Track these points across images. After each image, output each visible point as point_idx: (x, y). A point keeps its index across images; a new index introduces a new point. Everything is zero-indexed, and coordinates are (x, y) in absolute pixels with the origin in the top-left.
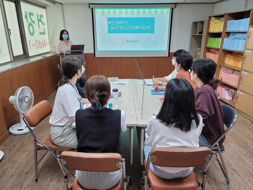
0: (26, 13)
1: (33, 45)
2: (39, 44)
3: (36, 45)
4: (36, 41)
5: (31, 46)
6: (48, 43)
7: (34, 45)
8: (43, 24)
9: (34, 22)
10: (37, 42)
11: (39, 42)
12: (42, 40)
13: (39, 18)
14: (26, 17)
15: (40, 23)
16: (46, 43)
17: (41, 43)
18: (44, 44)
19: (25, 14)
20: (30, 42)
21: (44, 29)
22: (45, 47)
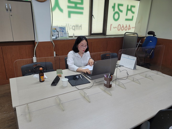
0: (115, 4)
1: (114, 28)
2: (121, 28)
3: (117, 28)
4: (120, 25)
5: (112, 28)
6: (132, 28)
7: (116, 27)
8: (133, 13)
9: (121, 11)
11: (122, 26)
12: (126, 25)
13: (129, 8)
14: (114, 7)
15: (129, 12)
16: (131, 28)
17: (124, 27)
18: (128, 28)
19: (113, 5)
20: (111, 25)
21: (133, 17)
22: (129, 30)
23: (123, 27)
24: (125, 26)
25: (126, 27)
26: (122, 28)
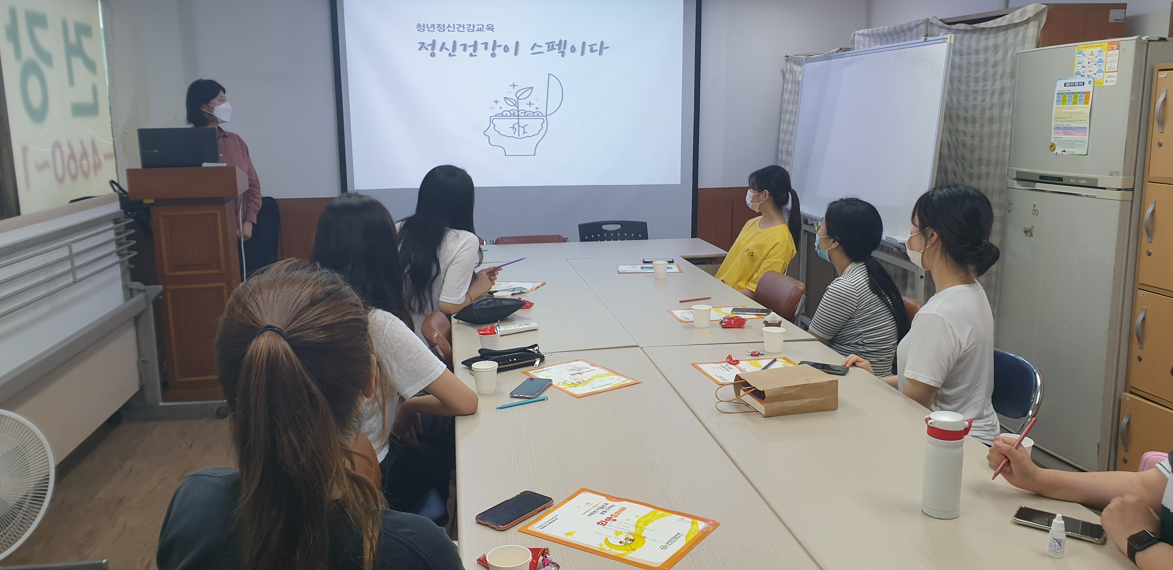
0: (13, 15)
1: (40, 169)
2: (66, 163)
3: (51, 165)
4: (56, 145)
5: (32, 168)
7: (46, 165)
8: (91, 66)
9: (47, 58)
10: (57, 151)
11: (66, 150)
12: (82, 143)
13: (73, 36)
14: (13, 34)
15: (78, 64)
16: (101, 157)
17: (78, 158)
18: (91, 159)
19: (8, 20)
20: (25, 149)
21: (94, 89)
22: (96, 173)
23: (72, 156)
24: (78, 151)
25: (84, 155)
26: (69, 164)
